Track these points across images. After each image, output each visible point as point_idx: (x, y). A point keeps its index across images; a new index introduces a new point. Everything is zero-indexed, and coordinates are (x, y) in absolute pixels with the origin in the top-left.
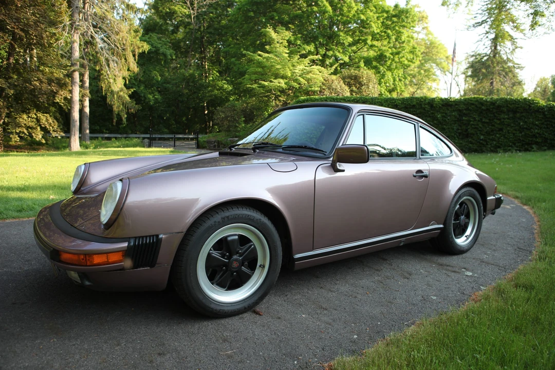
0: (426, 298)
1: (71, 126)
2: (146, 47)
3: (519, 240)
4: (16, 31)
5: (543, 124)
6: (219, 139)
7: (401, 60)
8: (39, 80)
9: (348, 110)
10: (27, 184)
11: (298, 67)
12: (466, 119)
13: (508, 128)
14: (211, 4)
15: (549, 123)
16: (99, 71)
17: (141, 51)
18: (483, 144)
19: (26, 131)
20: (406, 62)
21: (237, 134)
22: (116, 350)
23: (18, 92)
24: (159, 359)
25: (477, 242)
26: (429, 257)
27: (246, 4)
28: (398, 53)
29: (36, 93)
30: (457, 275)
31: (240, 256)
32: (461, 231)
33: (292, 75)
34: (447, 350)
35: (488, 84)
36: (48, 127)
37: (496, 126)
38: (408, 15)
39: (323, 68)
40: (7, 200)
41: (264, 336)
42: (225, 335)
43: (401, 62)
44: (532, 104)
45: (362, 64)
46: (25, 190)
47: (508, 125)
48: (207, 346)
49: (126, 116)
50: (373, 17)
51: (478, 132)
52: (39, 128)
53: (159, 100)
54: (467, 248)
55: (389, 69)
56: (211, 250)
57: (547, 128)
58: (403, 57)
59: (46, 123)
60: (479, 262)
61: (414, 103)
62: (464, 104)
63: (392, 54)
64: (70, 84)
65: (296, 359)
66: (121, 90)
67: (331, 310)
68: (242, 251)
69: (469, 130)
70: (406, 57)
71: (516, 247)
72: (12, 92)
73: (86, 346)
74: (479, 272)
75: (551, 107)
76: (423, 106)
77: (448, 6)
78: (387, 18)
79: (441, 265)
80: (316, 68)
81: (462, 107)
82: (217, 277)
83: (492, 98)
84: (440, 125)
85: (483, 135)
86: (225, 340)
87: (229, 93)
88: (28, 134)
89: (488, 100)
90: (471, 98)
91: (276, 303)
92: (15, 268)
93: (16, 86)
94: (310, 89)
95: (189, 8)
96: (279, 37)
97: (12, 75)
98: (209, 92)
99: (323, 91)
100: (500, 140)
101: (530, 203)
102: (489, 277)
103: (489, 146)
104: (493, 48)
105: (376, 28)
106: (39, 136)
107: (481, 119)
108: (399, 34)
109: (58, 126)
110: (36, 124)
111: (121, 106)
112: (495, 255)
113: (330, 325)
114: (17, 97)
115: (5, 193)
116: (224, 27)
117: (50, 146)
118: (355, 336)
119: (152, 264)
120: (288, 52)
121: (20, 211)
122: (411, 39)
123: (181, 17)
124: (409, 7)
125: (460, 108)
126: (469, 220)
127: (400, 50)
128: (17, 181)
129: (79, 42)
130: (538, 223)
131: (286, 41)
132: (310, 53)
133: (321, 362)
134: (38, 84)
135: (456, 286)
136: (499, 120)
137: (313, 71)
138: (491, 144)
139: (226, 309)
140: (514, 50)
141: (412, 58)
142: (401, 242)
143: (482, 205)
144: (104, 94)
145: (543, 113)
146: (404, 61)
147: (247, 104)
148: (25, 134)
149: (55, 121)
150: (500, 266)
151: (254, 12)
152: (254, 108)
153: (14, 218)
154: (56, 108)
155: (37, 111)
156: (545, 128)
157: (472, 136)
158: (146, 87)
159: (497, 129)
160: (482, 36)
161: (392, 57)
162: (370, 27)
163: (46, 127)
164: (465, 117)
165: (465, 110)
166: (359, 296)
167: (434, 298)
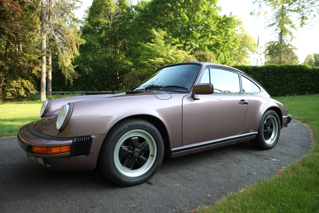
0: (250, 173)
1: (41, 87)
2: (84, 42)
3: (302, 142)
4: (11, 34)
5: (310, 79)
7: (228, 46)
8: (23, 61)
9: (200, 65)
10: (15, 117)
11: (170, 51)
12: (267, 77)
13: (291, 82)
14: (121, 18)
15: (314, 78)
16: (57, 56)
17: (81, 44)
19: (15, 90)
20: (231, 47)
22: (66, 205)
23: (11, 68)
24: (91, 210)
25: (277, 143)
26: (250, 151)
27: (140, 17)
28: (226, 42)
29: (22, 68)
30: (267, 161)
31: (139, 149)
32: (268, 136)
33: (167, 56)
34: (265, 201)
35: (278, 58)
36: (28, 87)
37: (284, 81)
38: (231, 21)
39: (184, 51)
40: (3, 126)
41: (154, 196)
42: (131, 196)
43: (228, 47)
44: (304, 68)
45: (206, 48)
46: (14, 121)
47: (291, 80)
48: (120, 202)
49: (73, 81)
50: (212, 22)
51: (274, 85)
52: (23, 88)
53: (91, 71)
54: (272, 146)
55: (222, 51)
56: (122, 145)
57: (314, 81)
58: (230, 44)
59: (27, 85)
60: (280, 153)
62: (266, 69)
63: (223, 42)
64: (41, 63)
65: (174, 208)
66: (70, 66)
67: (194, 181)
68: (140, 146)
69: (269, 84)
70: (231, 44)
71: (301, 145)
72: (8, 68)
73: (47, 204)
74: (280, 159)
75: (315, 69)
77: (253, 15)
78: (220, 23)
79: (258, 155)
80: (180, 51)
81: (264, 71)
82: (126, 162)
83: (281, 65)
85: (277, 86)
86: (131, 199)
87: (131, 67)
88: (16, 92)
89: (279, 66)
90: (269, 65)
91: (161, 178)
92: (6, 162)
93: (10, 64)
94: (177, 63)
95: (108, 20)
96: (159, 34)
97: (8, 59)
98: (120, 66)
100: (287, 89)
101: (307, 122)
102: (287, 161)
103: (281, 93)
104: (280, 38)
105: (213, 28)
106: (22, 93)
107: (276, 77)
108: (227, 31)
109: (34, 87)
110: (21, 86)
111: (70, 75)
112: (289, 149)
113: (194, 189)
114: (11, 71)
115: (2, 122)
116: (128, 30)
117: (29, 98)
118: (209, 195)
119: (87, 153)
120: (164, 42)
121: (11, 132)
122: (234, 34)
123: (104, 25)
124: (231, 16)
125: (263, 72)
126: (273, 129)
127: (228, 40)
128: (10, 116)
129: (46, 40)
130: (312, 133)
131: (163, 37)
132: (177, 43)
133: (189, 210)
134: (23, 63)
135: (267, 166)
136: (286, 77)
137: (179, 53)
138: (282, 92)
139: (131, 181)
140: (292, 39)
141: (234, 44)
142: (233, 142)
143: (279, 120)
144: (60, 68)
145: (311, 73)
146: (230, 46)
147: (142, 72)
148: (15, 92)
149: (32, 84)
150: (292, 156)
151: (145, 21)
152: (146, 75)
153: (7, 136)
154: (32, 77)
155: (22, 79)
156: (312, 81)
158: (84, 64)
159: (285, 83)
160: (273, 32)
161: (223, 44)
162: (211, 28)
163: (27, 87)
164: (267, 76)
165: (266, 72)
166: (210, 173)
167: (255, 173)
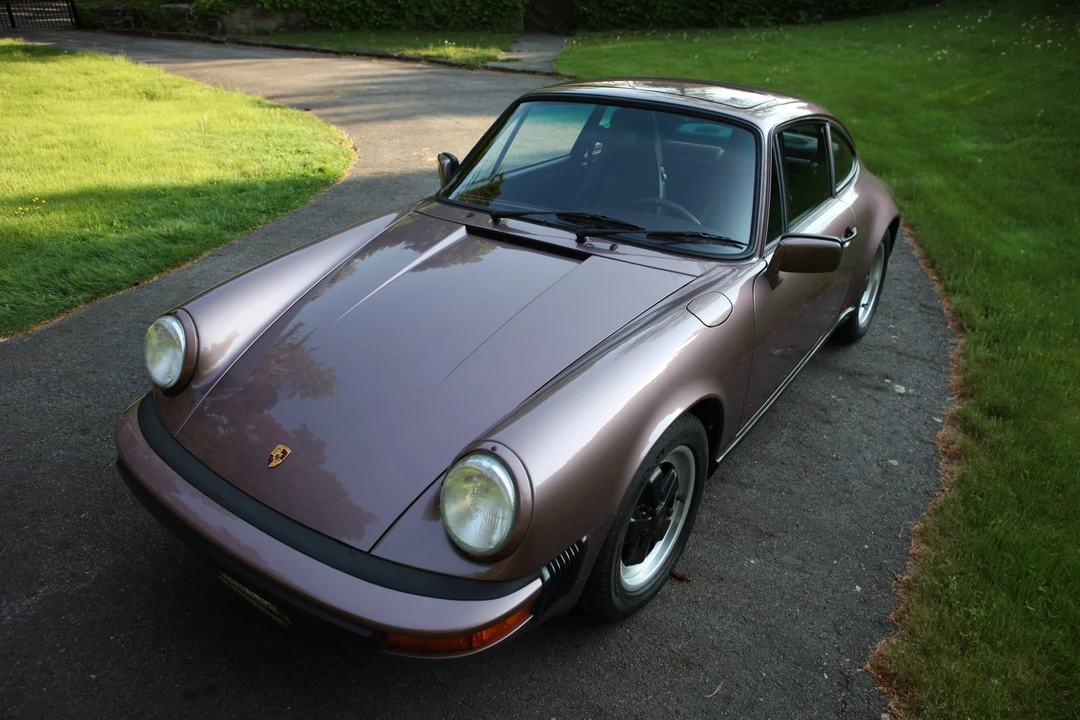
0: (884, 467)
6: (136, 7)
30: (888, 397)
31: (663, 501)
41: (733, 631)
42: (675, 651)
48: (672, 688)
54: (868, 326)
60: (894, 355)
65: (819, 668)
67: (780, 534)
71: (917, 304)
74: (910, 380)
79: (850, 374)
86: (687, 664)
102: (930, 391)
113: (805, 572)
118: (858, 588)
119: (569, 589)
133: (856, 662)
135: (902, 424)
150: (927, 360)
166: (794, 488)
167: (895, 463)
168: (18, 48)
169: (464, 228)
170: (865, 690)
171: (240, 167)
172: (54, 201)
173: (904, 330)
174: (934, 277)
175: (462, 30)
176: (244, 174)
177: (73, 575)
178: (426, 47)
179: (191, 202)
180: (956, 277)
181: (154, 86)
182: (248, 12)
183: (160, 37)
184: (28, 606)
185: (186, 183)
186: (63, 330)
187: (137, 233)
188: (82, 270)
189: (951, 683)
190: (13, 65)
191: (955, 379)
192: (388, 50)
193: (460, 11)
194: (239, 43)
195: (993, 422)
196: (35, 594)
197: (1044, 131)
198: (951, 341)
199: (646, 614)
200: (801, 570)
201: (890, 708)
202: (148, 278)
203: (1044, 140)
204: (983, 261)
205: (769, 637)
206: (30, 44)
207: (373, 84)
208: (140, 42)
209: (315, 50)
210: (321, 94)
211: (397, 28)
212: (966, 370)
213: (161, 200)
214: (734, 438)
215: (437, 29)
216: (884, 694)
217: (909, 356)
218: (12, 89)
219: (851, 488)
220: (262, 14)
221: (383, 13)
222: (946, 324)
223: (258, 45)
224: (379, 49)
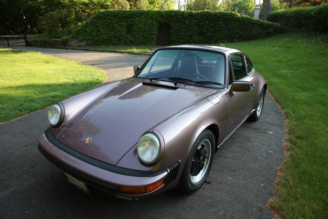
0: (268, 153)
5: (239, 27)
6: (44, 40)
13: (223, 30)
15: (242, 26)
18: (211, 39)
21: (58, 35)
30: (267, 135)
31: (202, 157)
37: (217, 28)
41: (225, 197)
42: (208, 202)
44: (235, 16)
47: (223, 28)
48: (207, 212)
51: (208, 32)
54: (260, 116)
57: (242, 29)
60: (268, 124)
61: (173, 14)
62: (201, 15)
65: (253, 206)
67: (238, 171)
69: (203, 30)
71: (274, 111)
74: (273, 130)
75: (243, 18)
76: (178, 16)
79: (256, 129)
83: (215, 12)
84: (188, 28)
85: (211, 33)
86: (212, 206)
89: (213, 13)
90: (204, 11)
94: (105, 4)
99: (114, 5)
100: (219, 36)
102: (279, 133)
103: (214, 40)
107: (209, 24)
118: (262, 185)
119: (175, 178)
133: (263, 205)
135: (272, 142)
136: (219, 24)
138: (214, 39)
145: (240, 21)
150: (278, 125)
156: (240, 29)
157: (205, 34)
159: (218, 30)
164: (201, 23)
165: (201, 19)
166: (241, 159)
167: (271, 152)
168: (9, 51)
169: (142, 83)
170: (267, 212)
171: (74, 79)
172: (19, 87)
173: (271, 118)
174: (278, 105)
175: (138, 45)
176: (75, 81)
177: (21, 184)
178: (128, 49)
179: (60, 88)
180: (285, 104)
181: (48, 60)
182: (76, 41)
183: (50, 48)
184: (7, 193)
185: (58, 83)
186: (20, 120)
187: (43, 95)
188: (26, 105)
189: (293, 209)
190: (8, 55)
191: (287, 130)
192: (117, 50)
193: (137, 40)
194: (73, 49)
195: (299, 141)
196: (9, 190)
197: (306, 67)
198: (285, 120)
199: (198, 193)
200: (245, 180)
201: (275, 217)
202: (46, 107)
203: (307, 69)
204: (292, 100)
205: (236, 198)
206: (13, 50)
207: (112, 59)
208: (45, 49)
209: (95, 51)
210: (97, 61)
211: (119, 45)
212: (290, 127)
213: (50, 87)
214: (222, 142)
215: (131, 45)
216: (273, 213)
217: (272, 124)
218: (8, 61)
219: (258, 158)
220: (80, 41)
221: (115, 40)
222: (283, 116)
223: (79, 49)
224: (114, 50)
